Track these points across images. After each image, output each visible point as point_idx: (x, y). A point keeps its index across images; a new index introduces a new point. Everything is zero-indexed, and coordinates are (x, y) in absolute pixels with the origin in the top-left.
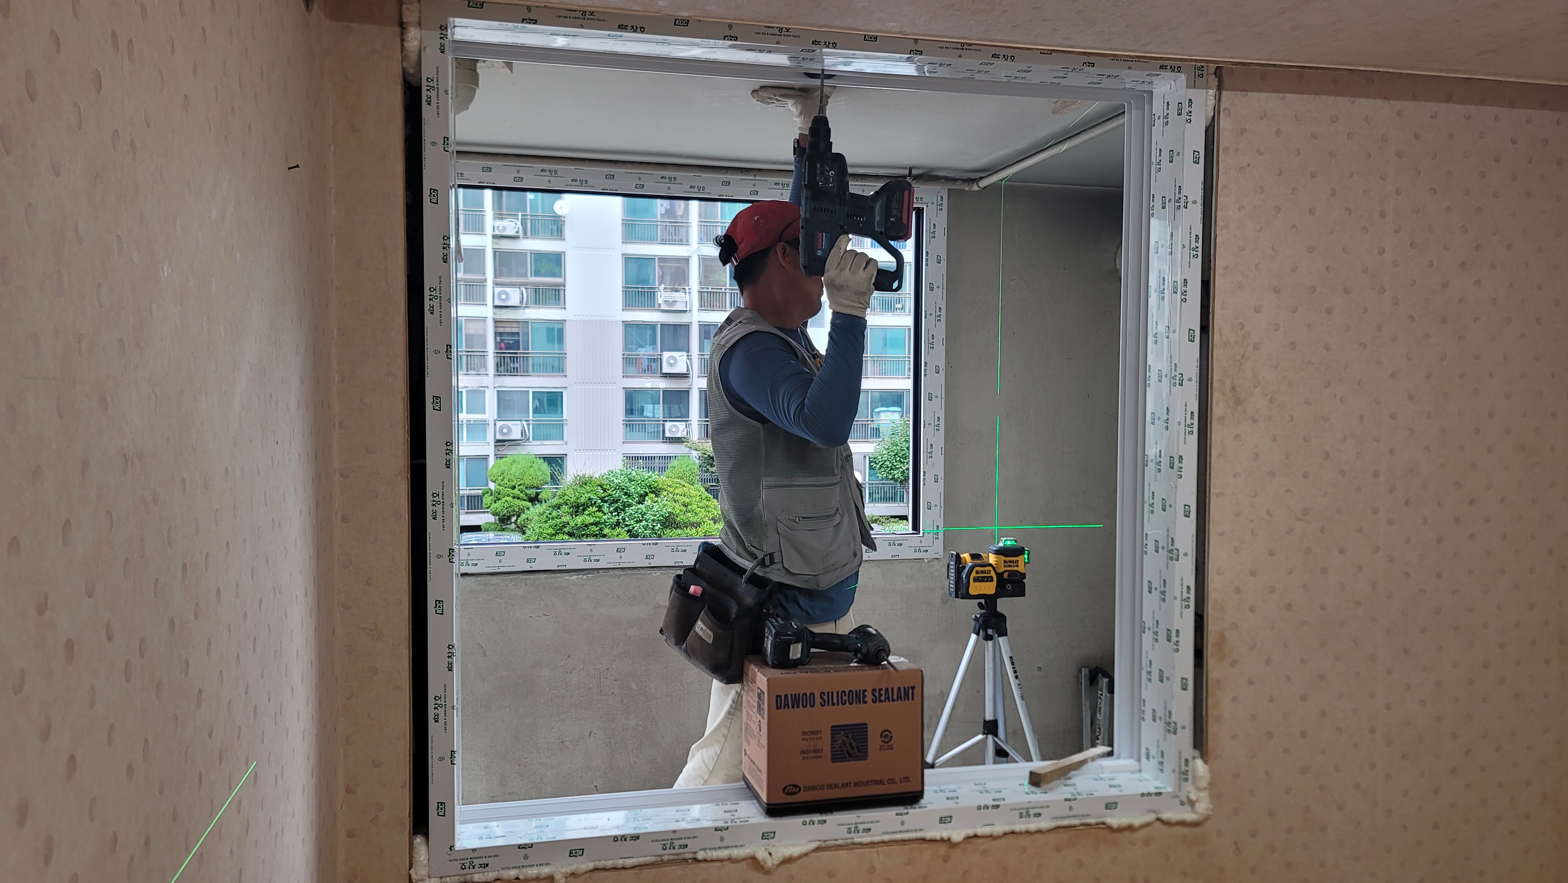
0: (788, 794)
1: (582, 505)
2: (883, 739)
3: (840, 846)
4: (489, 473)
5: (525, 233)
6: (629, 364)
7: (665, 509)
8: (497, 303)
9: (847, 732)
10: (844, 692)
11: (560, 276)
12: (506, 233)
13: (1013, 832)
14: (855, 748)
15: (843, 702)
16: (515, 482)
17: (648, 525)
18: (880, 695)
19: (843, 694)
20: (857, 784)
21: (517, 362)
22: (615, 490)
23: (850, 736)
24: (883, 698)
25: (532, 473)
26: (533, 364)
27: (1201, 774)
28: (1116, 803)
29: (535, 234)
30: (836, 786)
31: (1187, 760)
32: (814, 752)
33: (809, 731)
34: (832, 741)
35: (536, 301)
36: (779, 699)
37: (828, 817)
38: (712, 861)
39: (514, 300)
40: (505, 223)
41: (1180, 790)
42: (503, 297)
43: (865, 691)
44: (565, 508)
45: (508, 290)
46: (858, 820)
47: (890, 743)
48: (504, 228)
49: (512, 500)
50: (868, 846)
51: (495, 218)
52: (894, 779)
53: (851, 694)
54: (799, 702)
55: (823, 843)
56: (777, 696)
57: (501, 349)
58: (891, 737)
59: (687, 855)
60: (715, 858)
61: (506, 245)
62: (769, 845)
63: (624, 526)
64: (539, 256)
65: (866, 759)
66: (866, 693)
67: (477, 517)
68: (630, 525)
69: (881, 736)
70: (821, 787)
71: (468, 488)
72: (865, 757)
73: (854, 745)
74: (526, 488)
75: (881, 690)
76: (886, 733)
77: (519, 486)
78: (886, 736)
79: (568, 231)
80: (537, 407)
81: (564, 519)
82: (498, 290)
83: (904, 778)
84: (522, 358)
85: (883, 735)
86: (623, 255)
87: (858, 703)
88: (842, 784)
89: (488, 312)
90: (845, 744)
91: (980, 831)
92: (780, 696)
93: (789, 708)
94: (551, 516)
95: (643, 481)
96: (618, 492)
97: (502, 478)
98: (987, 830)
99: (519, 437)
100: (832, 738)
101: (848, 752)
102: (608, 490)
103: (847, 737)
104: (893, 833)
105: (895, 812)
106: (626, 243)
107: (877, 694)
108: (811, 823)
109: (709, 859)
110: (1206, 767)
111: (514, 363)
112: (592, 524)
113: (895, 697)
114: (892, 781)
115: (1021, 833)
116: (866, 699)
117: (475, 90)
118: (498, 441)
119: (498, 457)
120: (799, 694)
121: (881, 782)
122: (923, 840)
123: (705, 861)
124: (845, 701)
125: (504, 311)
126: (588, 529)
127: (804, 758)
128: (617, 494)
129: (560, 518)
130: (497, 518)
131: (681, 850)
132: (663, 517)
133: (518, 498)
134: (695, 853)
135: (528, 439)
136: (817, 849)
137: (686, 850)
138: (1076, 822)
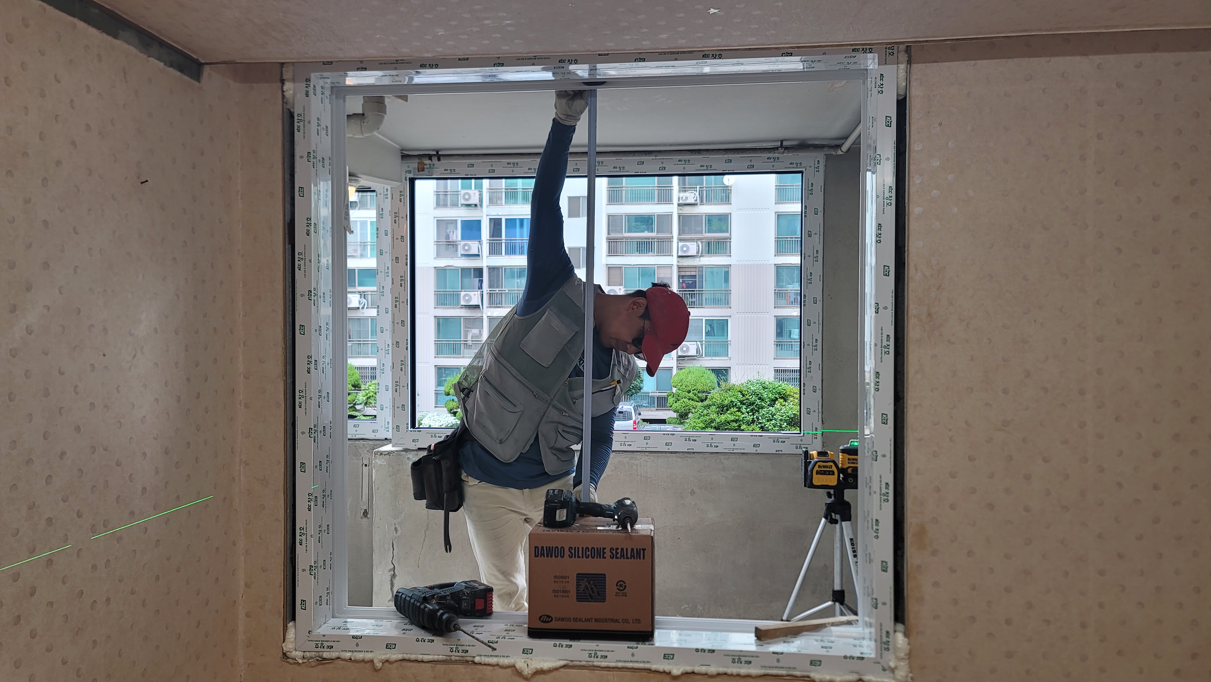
0: (543, 621)
1: (726, 406)
2: (619, 587)
3: (584, 666)
4: (672, 381)
5: (702, 201)
6: (780, 297)
7: (790, 411)
8: (680, 254)
9: (589, 579)
10: (587, 548)
11: (727, 232)
12: (688, 202)
13: (726, 674)
14: (596, 592)
15: (587, 556)
16: (690, 387)
17: (777, 424)
18: (617, 553)
19: (587, 550)
20: (597, 620)
21: (694, 297)
22: (752, 395)
23: (592, 582)
24: (619, 556)
25: (703, 381)
26: (706, 299)
27: (899, 646)
28: (820, 661)
29: (709, 201)
30: (580, 620)
31: (888, 632)
32: (563, 592)
33: (559, 576)
34: (577, 585)
35: (709, 251)
36: (537, 549)
37: (574, 644)
38: (485, 664)
39: (693, 251)
40: (687, 194)
41: (881, 658)
42: (685, 249)
43: (604, 549)
44: (713, 408)
45: (688, 244)
46: (597, 648)
47: (624, 591)
48: (687, 198)
49: (688, 401)
50: (605, 669)
51: (680, 191)
52: (627, 620)
53: (593, 550)
54: (552, 552)
55: (570, 662)
56: (535, 547)
57: (683, 288)
58: (625, 586)
59: (468, 658)
60: (486, 662)
61: (688, 210)
62: (528, 659)
63: (757, 423)
64: (710, 218)
65: (604, 602)
66: (605, 551)
67: (664, 413)
68: (763, 423)
69: (617, 585)
70: (569, 620)
71: (657, 392)
72: (603, 600)
73: (594, 589)
74: (699, 392)
75: (617, 549)
76: (621, 583)
77: (693, 390)
78: (621, 585)
79: (733, 198)
80: (709, 331)
81: (712, 416)
82: (681, 244)
83: (636, 620)
84: (698, 294)
85: (619, 584)
86: (776, 213)
87: (598, 557)
88: (586, 619)
89: (673, 260)
90: (587, 589)
91: (697, 669)
92: (538, 548)
93: (544, 557)
94: (702, 414)
95: (774, 389)
96: (754, 397)
97: (681, 384)
98: (703, 669)
99: (695, 354)
100: (577, 582)
101: (590, 594)
102: (746, 395)
103: (589, 583)
104: (625, 661)
105: (627, 646)
106: (778, 203)
107: (614, 552)
108: (560, 646)
109: (483, 663)
110: (906, 640)
111: (692, 298)
112: (733, 421)
113: (629, 556)
114: (626, 621)
115: (732, 675)
116: (605, 555)
117: (383, 117)
118: (680, 357)
119: (679, 368)
120: (553, 547)
121: (617, 621)
122: (649, 670)
123: (480, 664)
124: (589, 555)
125: (685, 259)
126: (730, 424)
127: (555, 596)
128: (754, 398)
129: (709, 416)
130: (678, 414)
131: (463, 654)
132: (789, 417)
133: (693, 400)
134: (474, 657)
135: (702, 355)
136: (564, 666)
137: (467, 654)
138: (783, 672)
